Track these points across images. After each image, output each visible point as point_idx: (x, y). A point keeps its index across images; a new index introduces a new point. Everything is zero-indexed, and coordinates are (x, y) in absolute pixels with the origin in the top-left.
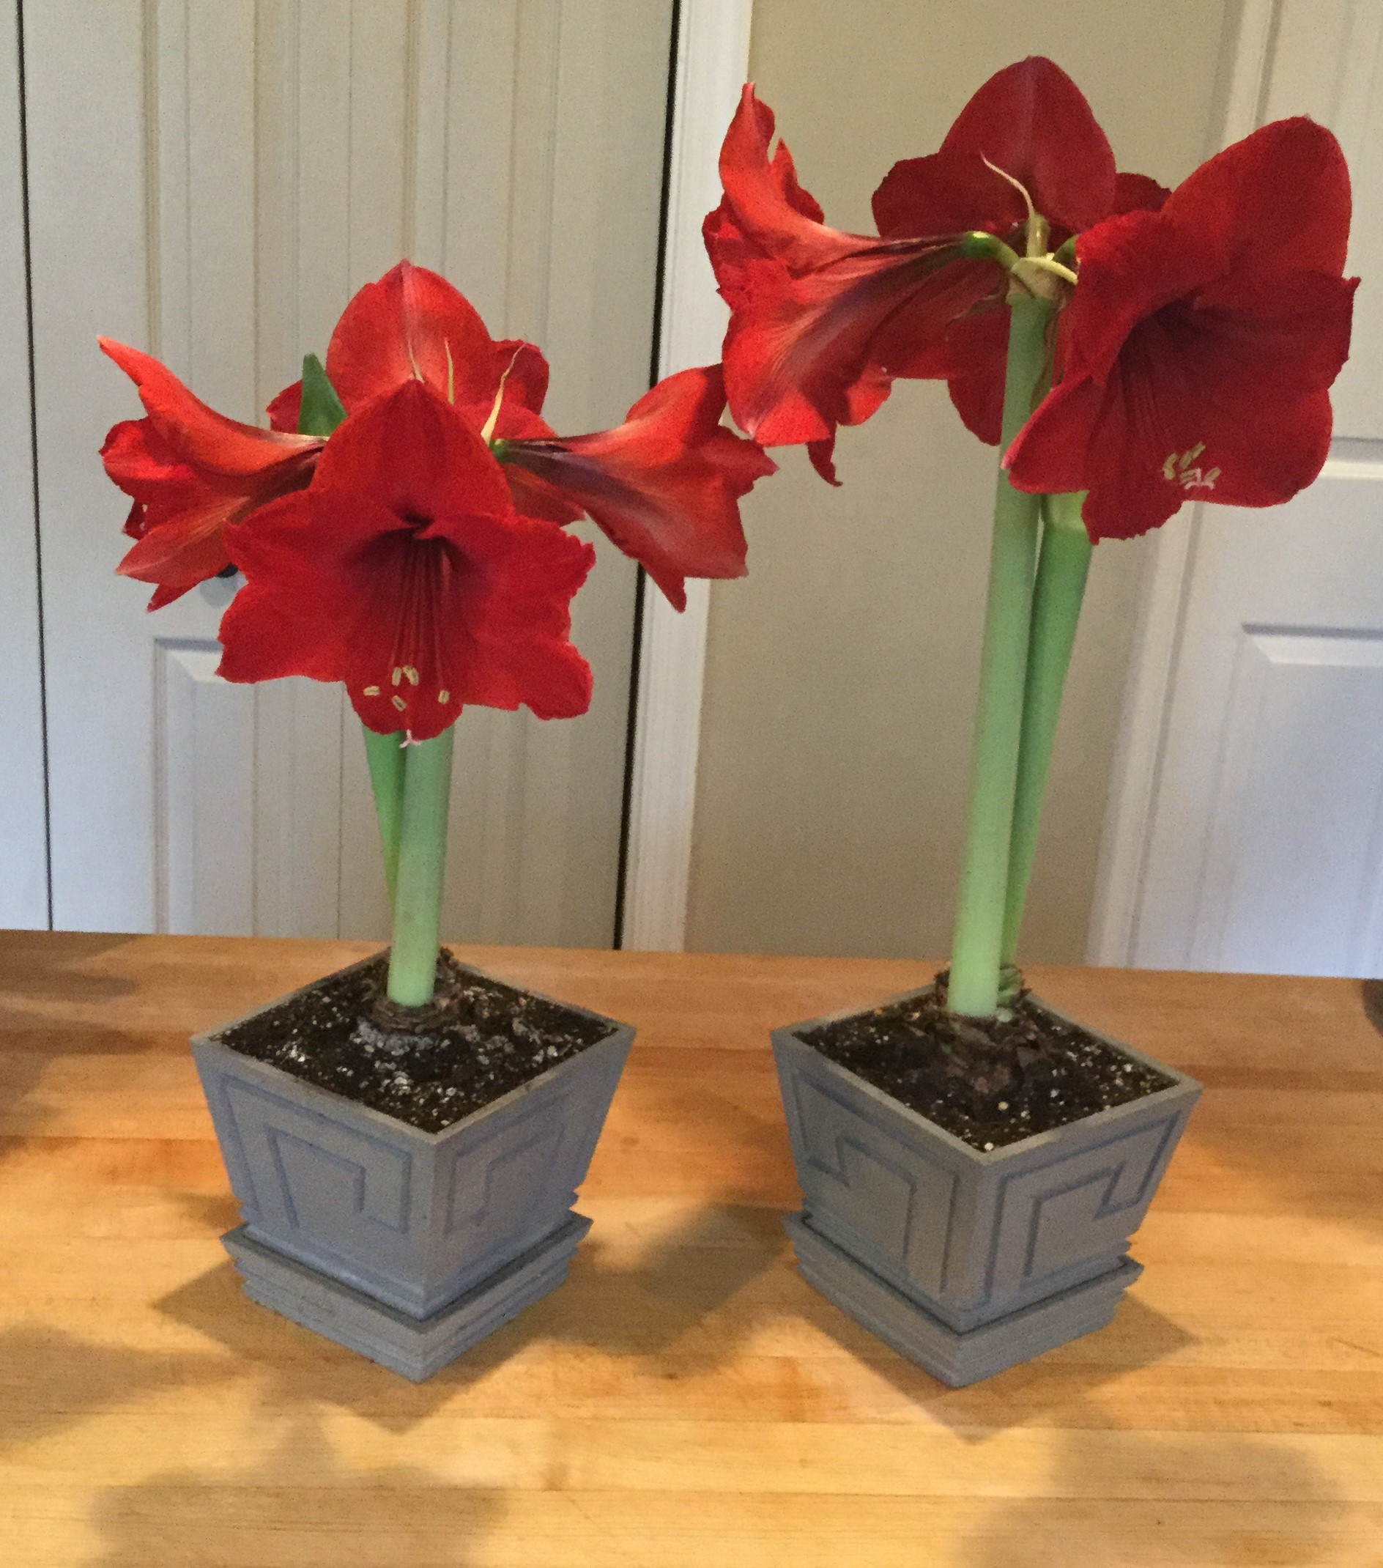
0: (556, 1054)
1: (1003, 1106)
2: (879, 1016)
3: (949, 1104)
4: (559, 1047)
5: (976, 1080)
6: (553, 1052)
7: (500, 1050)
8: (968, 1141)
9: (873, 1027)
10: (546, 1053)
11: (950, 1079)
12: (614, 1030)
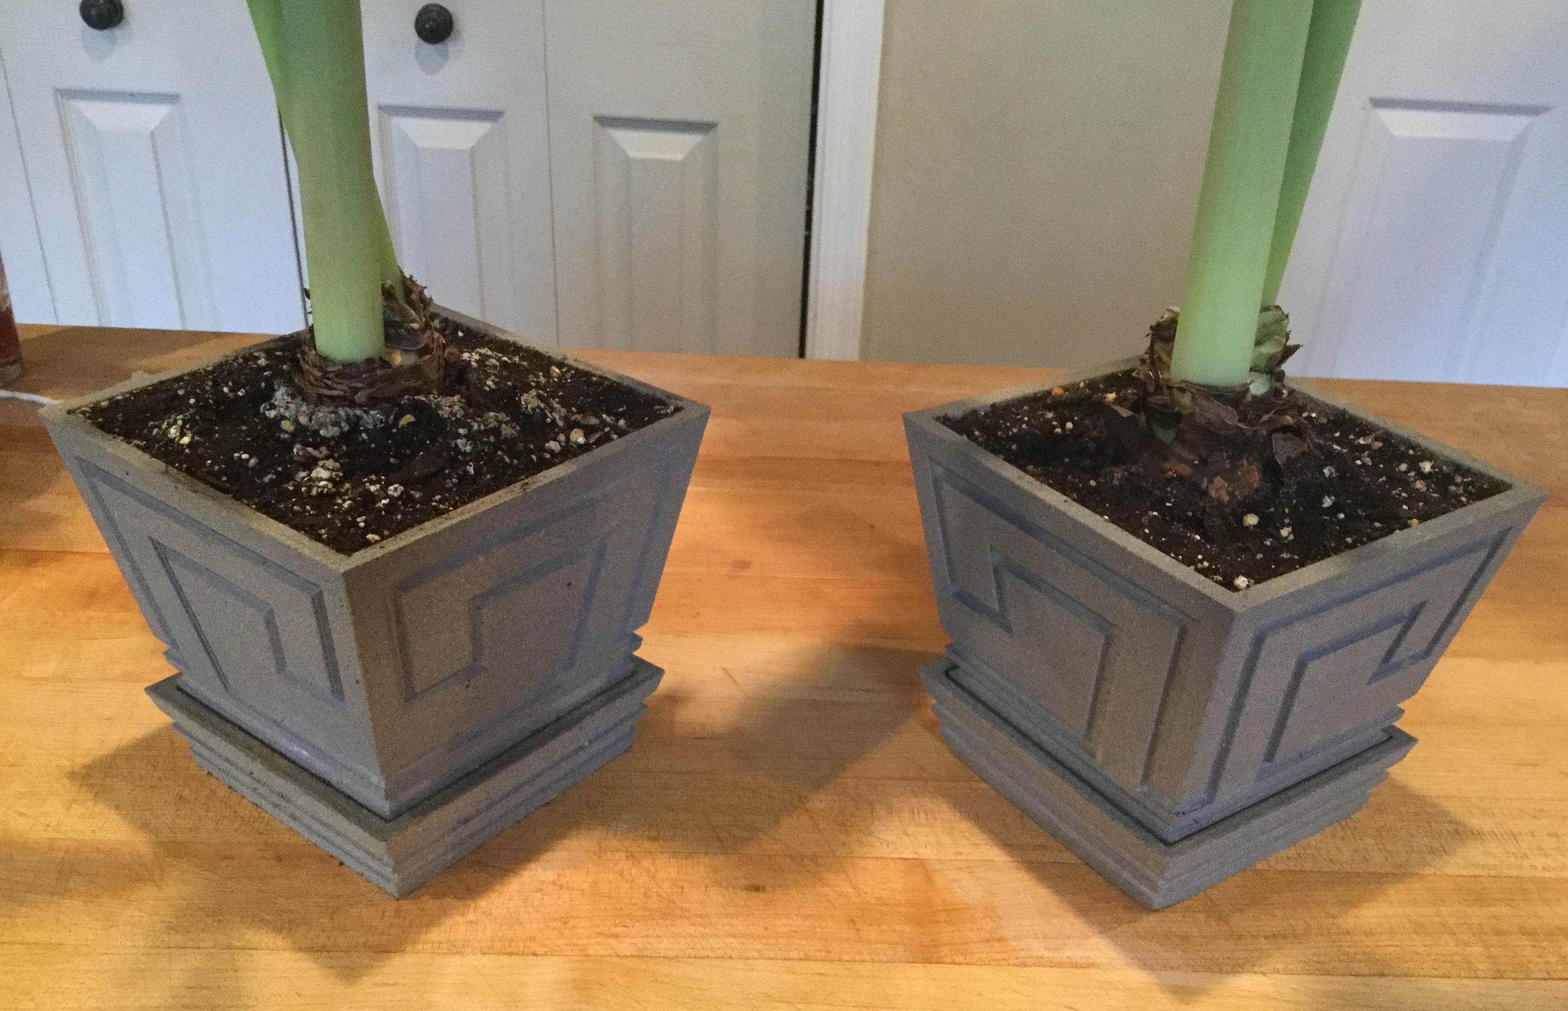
0: (581, 440)
1: (1252, 520)
2: (1060, 396)
3: (1170, 516)
4: (588, 431)
5: (1211, 481)
6: (578, 437)
7: (496, 431)
8: (1204, 572)
9: (1050, 411)
10: (568, 440)
11: (1170, 481)
12: (678, 409)
